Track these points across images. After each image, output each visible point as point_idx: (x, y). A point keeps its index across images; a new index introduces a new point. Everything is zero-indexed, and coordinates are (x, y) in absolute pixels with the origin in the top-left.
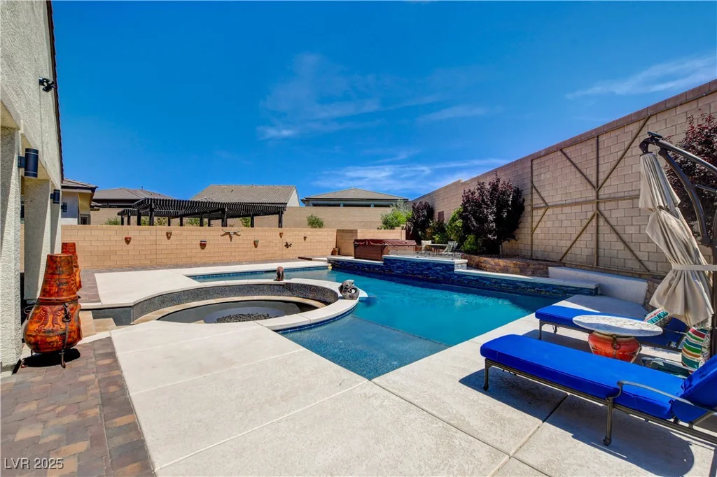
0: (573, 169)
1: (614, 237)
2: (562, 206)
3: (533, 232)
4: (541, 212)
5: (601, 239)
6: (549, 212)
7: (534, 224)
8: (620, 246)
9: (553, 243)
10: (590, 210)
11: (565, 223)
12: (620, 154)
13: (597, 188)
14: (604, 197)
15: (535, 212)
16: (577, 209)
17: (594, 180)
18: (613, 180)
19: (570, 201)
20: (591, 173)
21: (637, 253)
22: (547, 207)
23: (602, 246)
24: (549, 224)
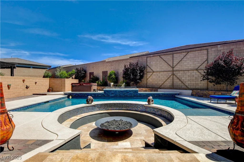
0: (164, 62)
1: (178, 80)
2: (160, 72)
3: (147, 79)
4: (151, 74)
5: (174, 81)
6: (154, 73)
7: (148, 77)
8: (180, 82)
9: (156, 82)
10: (170, 73)
11: (161, 77)
12: (180, 60)
13: (173, 68)
14: (175, 70)
15: (148, 74)
16: (166, 73)
17: (172, 65)
18: (178, 66)
19: (163, 71)
20: (171, 63)
21: (185, 84)
22: (153, 72)
23: (174, 83)
24: (154, 77)
